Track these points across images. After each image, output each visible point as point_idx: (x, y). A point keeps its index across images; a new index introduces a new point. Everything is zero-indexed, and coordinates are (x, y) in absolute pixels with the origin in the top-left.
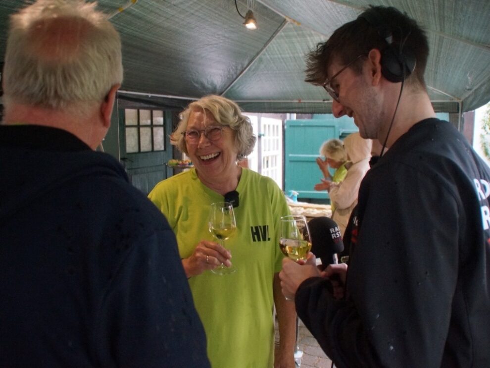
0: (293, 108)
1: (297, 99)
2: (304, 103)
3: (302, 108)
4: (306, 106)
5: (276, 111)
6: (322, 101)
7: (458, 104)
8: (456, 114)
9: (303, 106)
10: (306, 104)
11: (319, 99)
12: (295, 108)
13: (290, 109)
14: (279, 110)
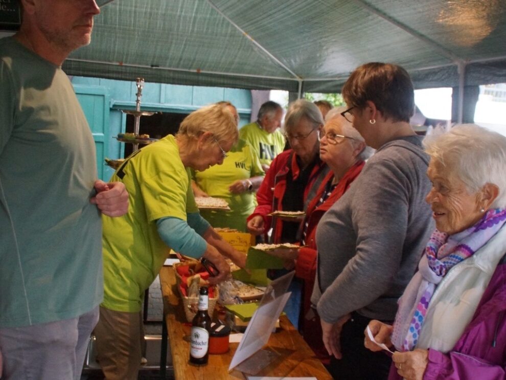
0: (109, 72)
1: (117, 61)
2: (126, 66)
3: (122, 72)
4: (128, 71)
5: (86, 73)
6: (150, 67)
7: (297, 83)
8: (295, 93)
9: (124, 71)
10: (128, 69)
11: (147, 65)
12: (113, 72)
13: (105, 73)
14: (91, 73)
